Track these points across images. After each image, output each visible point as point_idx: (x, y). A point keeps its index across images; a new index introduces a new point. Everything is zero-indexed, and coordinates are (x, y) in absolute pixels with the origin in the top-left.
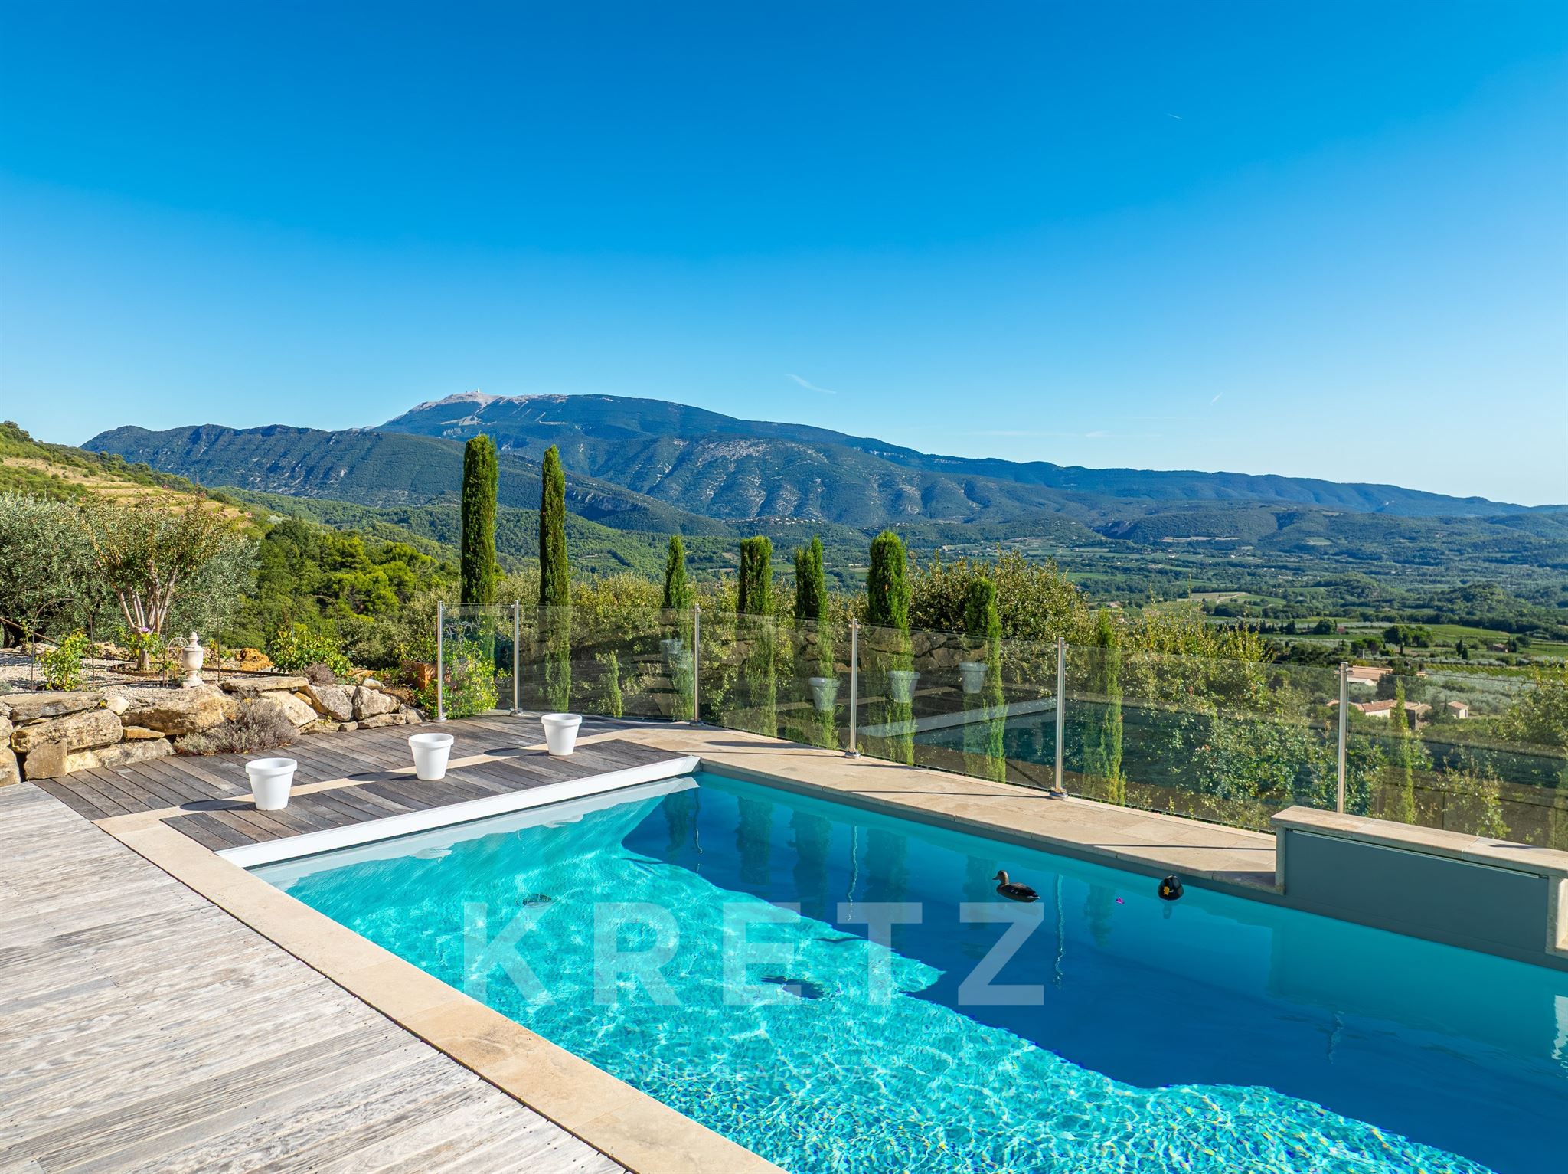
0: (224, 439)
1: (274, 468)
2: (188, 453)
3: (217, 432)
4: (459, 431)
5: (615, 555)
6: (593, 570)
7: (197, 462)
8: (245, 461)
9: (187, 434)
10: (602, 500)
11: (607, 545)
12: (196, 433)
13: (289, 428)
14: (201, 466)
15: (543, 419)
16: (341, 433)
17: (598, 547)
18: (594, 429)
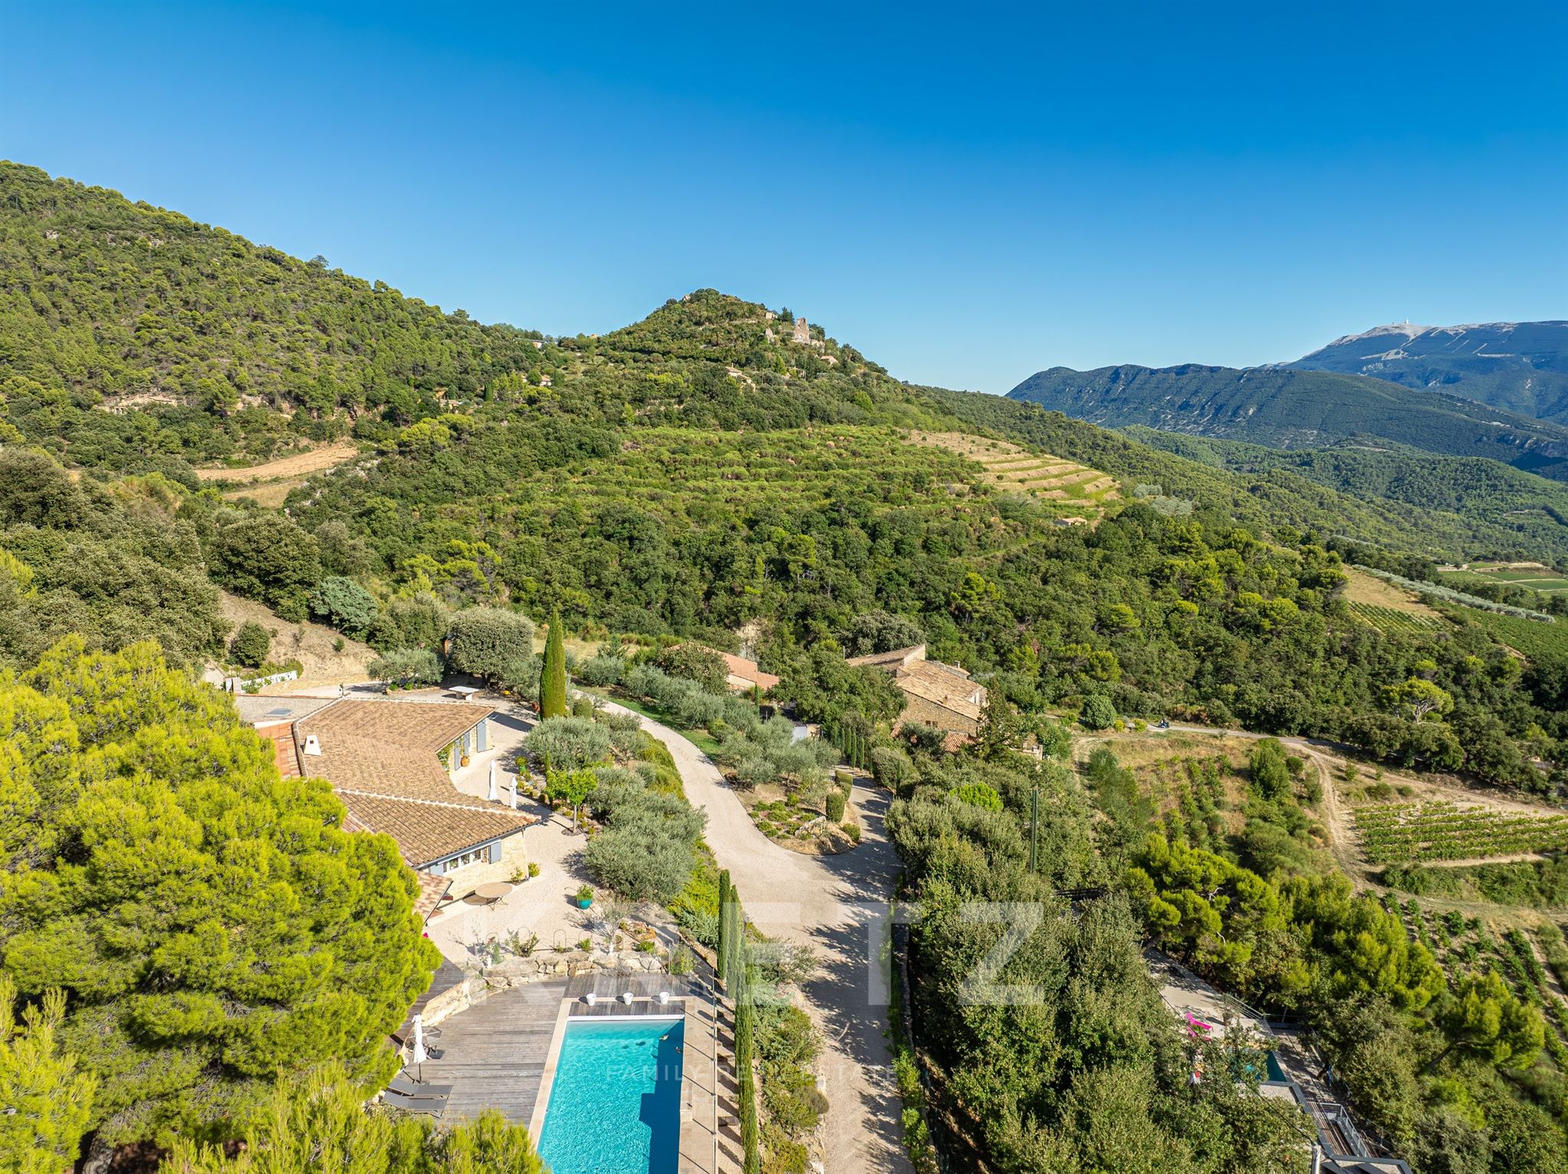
0: (1141, 377)
1: (1185, 406)
2: (1108, 392)
3: (1135, 371)
4: (1380, 366)
5: (1551, 512)
6: (1520, 528)
7: (1114, 400)
8: (1158, 399)
9: (1108, 373)
10: (1547, 446)
11: (1542, 500)
12: (1115, 373)
13: (1201, 367)
14: (1119, 403)
15: (1481, 352)
16: (1254, 370)
17: (1530, 502)
18: (1545, 362)
